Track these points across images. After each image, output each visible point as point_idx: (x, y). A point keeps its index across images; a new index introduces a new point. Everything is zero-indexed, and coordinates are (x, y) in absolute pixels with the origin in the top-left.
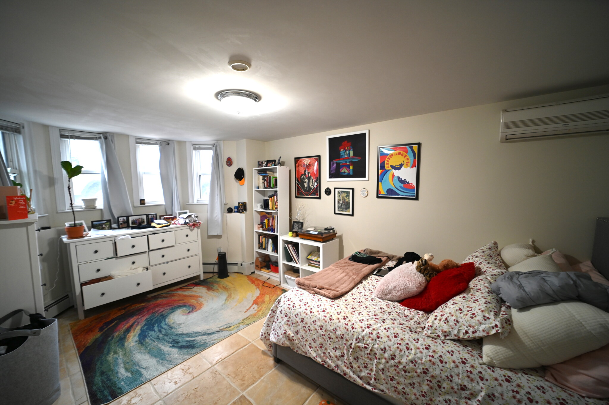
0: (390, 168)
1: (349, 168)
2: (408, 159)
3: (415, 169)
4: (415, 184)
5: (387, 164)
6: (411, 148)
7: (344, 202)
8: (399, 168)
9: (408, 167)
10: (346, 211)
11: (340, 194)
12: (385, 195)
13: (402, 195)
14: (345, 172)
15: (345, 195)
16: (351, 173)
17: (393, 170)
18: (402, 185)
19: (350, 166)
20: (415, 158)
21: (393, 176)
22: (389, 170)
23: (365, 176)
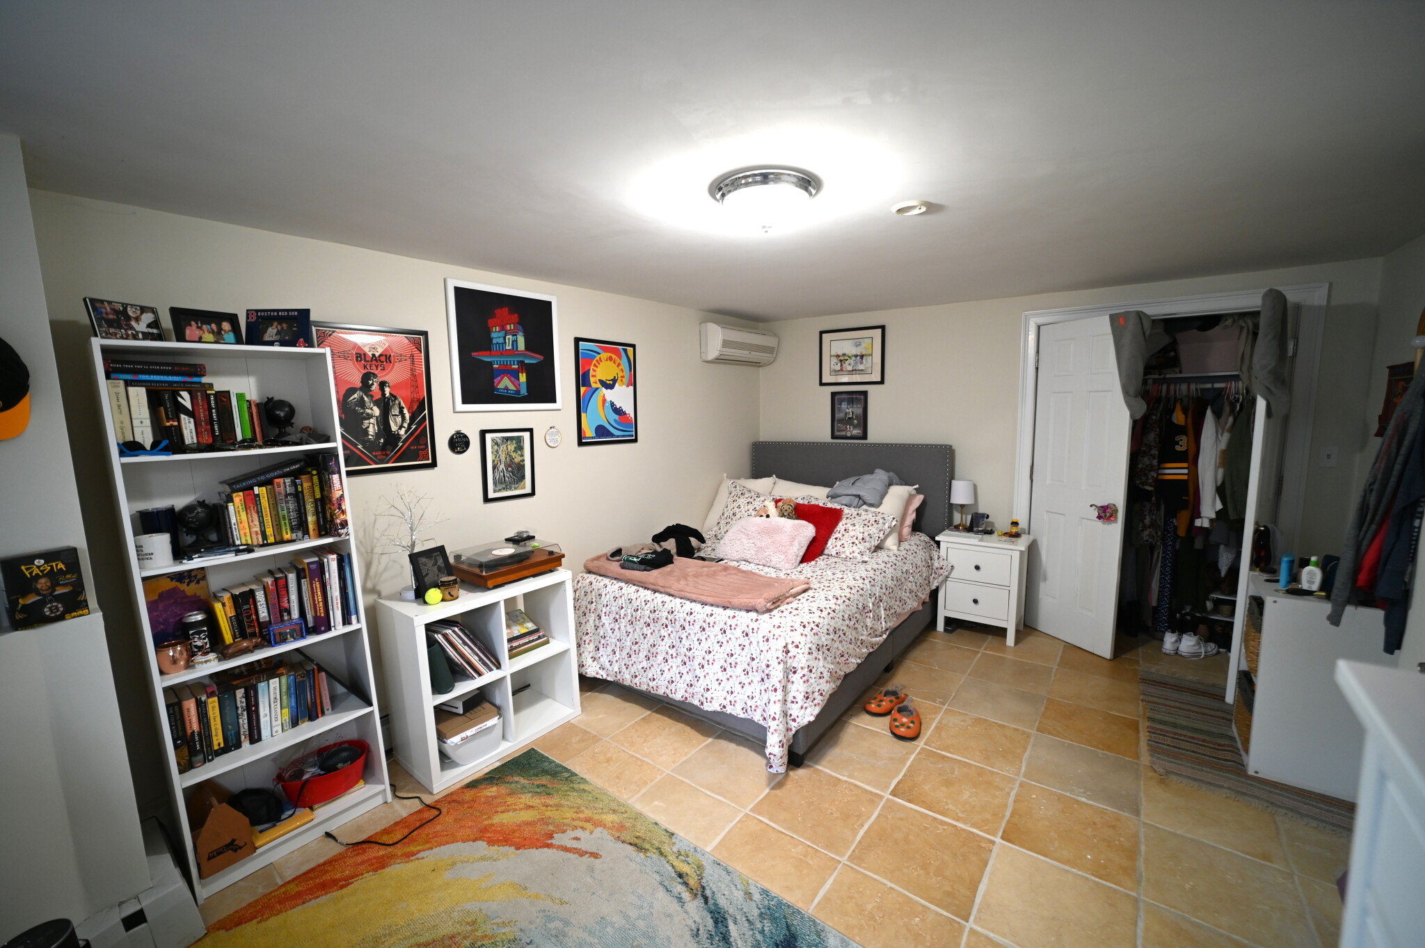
0: (599, 385)
1: (519, 380)
2: (622, 370)
3: (631, 388)
4: (632, 415)
5: (594, 376)
6: (625, 351)
7: (510, 466)
8: (610, 386)
9: (623, 384)
10: (516, 488)
11: (498, 445)
12: (593, 438)
13: (618, 437)
14: (506, 388)
15: (511, 447)
16: (524, 391)
17: (603, 388)
18: (617, 417)
19: (520, 374)
20: (630, 370)
21: (604, 401)
22: (597, 389)
23: (554, 401)
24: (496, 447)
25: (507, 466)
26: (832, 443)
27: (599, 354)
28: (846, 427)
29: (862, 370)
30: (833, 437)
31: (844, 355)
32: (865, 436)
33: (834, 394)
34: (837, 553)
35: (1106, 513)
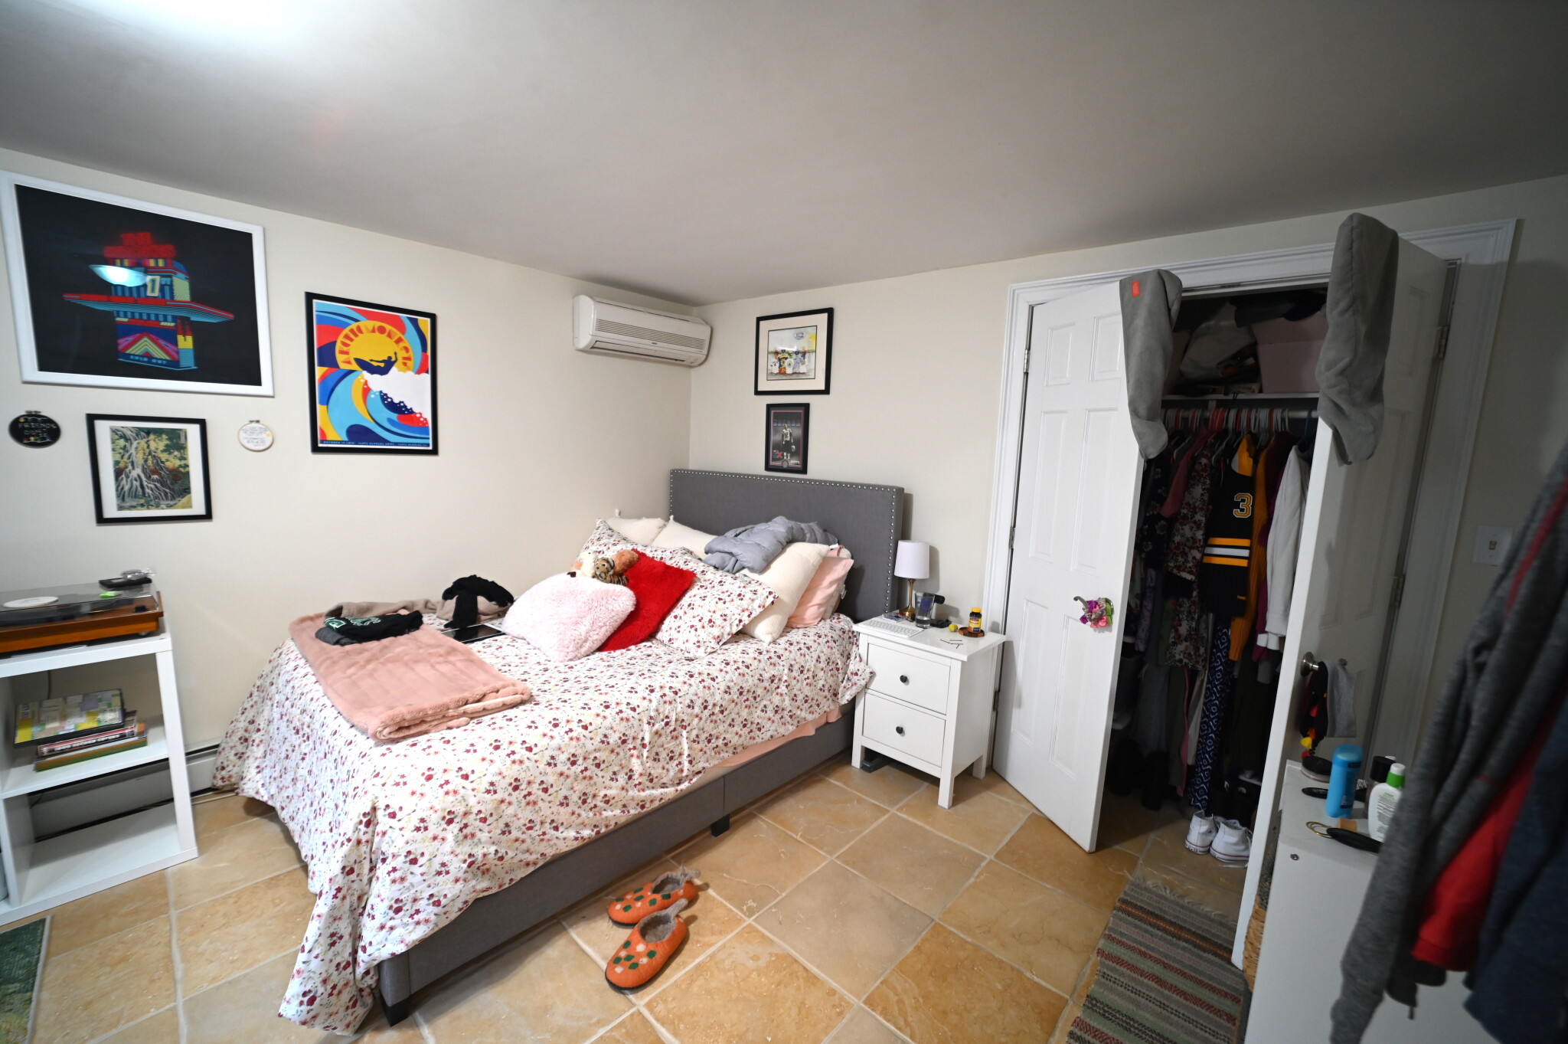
0: (355, 366)
1: (175, 343)
2: (406, 349)
3: (426, 376)
4: (428, 415)
5: (342, 352)
6: (415, 322)
7: (154, 472)
8: (383, 368)
9: (409, 369)
10: (170, 507)
11: (127, 439)
12: (341, 442)
13: (396, 444)
14: (147, 355)
15: (158, 445)
16: (188, 362)
17: (365, 372)
18: (394, 416)
19: (180, 338)
20: (424, 349)
21: (366, 391)
22: (351, 372)
23: (257, 381)
24: (122, 442)
25: (148, 472)
26: (765, 477)
27: (356, 321)
28: (783, 455)
29: (803, 373)
30: (768, 468)
31: (783, 351)
32: (804, 470)
33: (769, 407)
34: (670, 640)
35: (1095, 613)
